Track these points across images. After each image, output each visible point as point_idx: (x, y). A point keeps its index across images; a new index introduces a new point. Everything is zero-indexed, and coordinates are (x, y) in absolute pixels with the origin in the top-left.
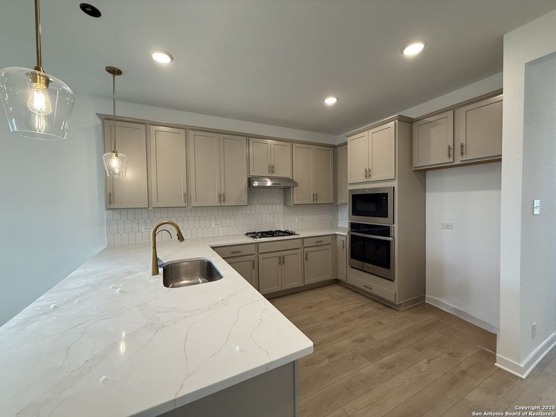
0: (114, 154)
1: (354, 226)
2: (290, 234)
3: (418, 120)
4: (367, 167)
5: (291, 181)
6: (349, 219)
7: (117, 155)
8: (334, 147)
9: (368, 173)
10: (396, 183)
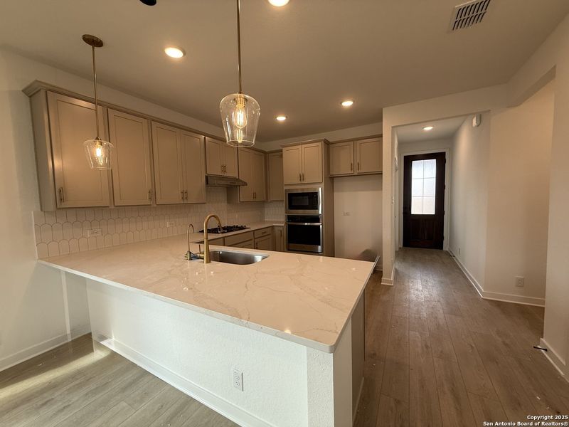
0: (98, 143)
1: (290, 218)
2: (242, 228)
3: (332, 143)
4: (301, 172)
5: (238, 180)
6: (286, 213)
7: (101, 144)
8: (265, 153)
9: (302, 177)
10: (323, 185)
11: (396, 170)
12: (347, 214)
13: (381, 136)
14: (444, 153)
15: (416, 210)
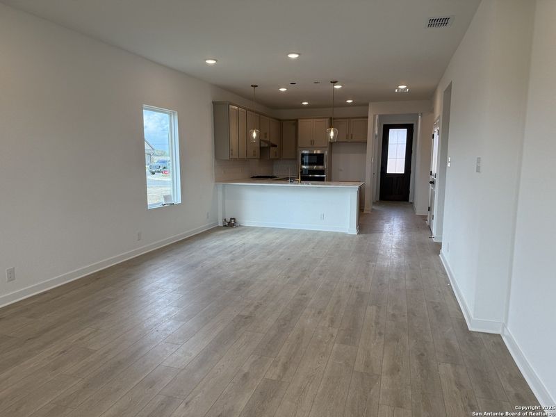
4: (312, 139)
9: (312, 142)
10: (328, 149)
11: (376, 136)
12: (341, 170)
13: (367, 117)
14: (413, 124)
15: (390, 170)
